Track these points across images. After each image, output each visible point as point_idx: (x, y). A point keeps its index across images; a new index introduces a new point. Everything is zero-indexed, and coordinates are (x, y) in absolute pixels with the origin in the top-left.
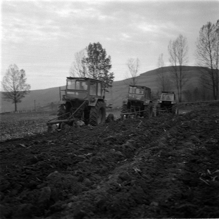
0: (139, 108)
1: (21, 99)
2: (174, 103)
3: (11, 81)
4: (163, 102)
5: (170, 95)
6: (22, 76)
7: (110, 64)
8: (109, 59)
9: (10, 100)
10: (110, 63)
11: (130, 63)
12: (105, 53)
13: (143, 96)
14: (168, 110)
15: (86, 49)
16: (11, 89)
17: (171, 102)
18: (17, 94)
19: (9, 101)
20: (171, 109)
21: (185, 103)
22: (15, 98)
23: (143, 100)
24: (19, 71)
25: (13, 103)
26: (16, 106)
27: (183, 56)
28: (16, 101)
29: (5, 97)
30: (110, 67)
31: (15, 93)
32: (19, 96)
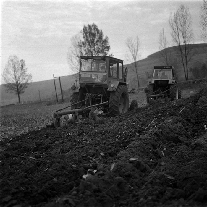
0: (100, 97)
1: (23, 90)
2: (173, 82)
3: (13, 73)
4: (156, 81)
5: (166, 71)
6: (22, 66)
7: (108, 46)
8: (107, 40)
9: (13, 91)
10: (108, 44)
11: (129, 43)
12: (101, 34)
13: (106, 74)
14: (165, 93)
15: (81, 32)
16: (13, 81)
17: (168, 81)
18: (20, 85)
19: (12, 93)
20: (168, 92)
21: (192, 81)
22: (18, 89)
23: (105, 83)
24: (19, 62)
25: (16, 94)
26: (19, 97)
27: (186, 29)
28: (19, 93)
29: (7, 89)
30: (108, 48)
31: (17, 84)
32: (21, 86)
